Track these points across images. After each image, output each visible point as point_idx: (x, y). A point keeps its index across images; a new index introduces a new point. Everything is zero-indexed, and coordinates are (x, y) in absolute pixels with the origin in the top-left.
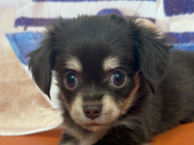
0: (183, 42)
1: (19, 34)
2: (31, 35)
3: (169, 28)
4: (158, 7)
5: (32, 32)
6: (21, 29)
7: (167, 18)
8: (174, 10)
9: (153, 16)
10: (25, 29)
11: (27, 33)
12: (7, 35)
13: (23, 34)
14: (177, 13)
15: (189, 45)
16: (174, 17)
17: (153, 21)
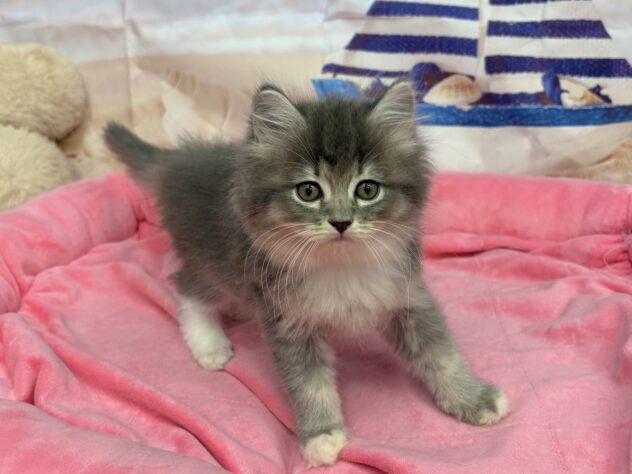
0: (502, 104)
1: (327, 80)
2: (340, 84)
3: (488, 85)
4: (479, 62)
5: (341, 81)
6: (329, 76)
7: (488, 76)
8: (496, 68)
9: (472, 73)
10: (335, 76)
11: (336, 81)
12: (313, 81)
13: (331, 81)
14: (499, 71)
15: (509, 107)
16: (495, 76)
17: (472, 78)
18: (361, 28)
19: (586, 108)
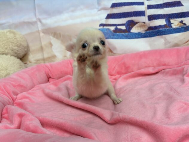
0: (155, 29)
2: (105, 29)
3: (150, 25)
4: (146, 18)
6: (101, 27)
7: (149, 22)
8: (151, 19)
9: (144, 21)
10: (103, 27)
11: (104, 29)
13: (102, 29)
14: (152, 20)
16: (151, 21)
17: (144, 23)
18: (109, 12)
19: (179, 28)
